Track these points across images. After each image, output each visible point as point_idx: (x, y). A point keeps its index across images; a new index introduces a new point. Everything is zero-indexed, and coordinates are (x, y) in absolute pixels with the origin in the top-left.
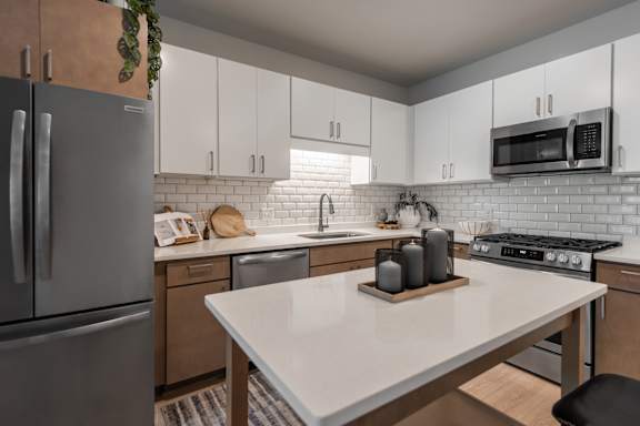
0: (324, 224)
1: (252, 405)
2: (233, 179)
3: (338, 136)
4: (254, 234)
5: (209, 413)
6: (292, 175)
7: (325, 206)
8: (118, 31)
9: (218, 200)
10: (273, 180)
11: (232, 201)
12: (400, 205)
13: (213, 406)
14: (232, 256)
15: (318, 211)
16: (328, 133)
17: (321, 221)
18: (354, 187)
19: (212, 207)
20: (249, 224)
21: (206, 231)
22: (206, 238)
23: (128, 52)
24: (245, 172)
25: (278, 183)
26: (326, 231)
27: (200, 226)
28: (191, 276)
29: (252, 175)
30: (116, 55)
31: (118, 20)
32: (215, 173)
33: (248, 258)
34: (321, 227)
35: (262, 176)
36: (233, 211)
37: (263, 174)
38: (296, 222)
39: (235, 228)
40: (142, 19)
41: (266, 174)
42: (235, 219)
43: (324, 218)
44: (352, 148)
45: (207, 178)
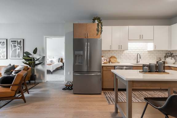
0: (138, 61)
1: (119, 96)
2: (115, 50)
3: (142, 38)
4: (119, 63)
5: (111, 95)
6: (129, 49)
7: (138, 57)
8: (97, 27)
9: (112, 55)
10: (124, 51)
11: (114, 55)
12: (166, 57)
13: (111, 94)
14: (114, 66)
15: (136, 58)
16: (139, 38)
17: (137, 61)
18: (148, 51)
19: (110, 56)
20: (118, 60)
21: (109, 61)
22: (109, 63)
23: (98, 30)
24: (117, 49)
25: (125, 51)
26: (139, 63)
27: (108, 60)
28: (107, 69)
29: (119, 50)
30: (96, 31)
31: (96, 25)
32: (111, 50)
33: (118, 67)
34: (137, 62)
35: (121, 50)
36: (115, 57)
37: (121, 49)
38: (126, 60)
39: (115, 61)
40: (100, 24)
41: (122, 49)
42: (115, 59)
43: (138, 60)
44: (147, 41)
45: (109, 51)
